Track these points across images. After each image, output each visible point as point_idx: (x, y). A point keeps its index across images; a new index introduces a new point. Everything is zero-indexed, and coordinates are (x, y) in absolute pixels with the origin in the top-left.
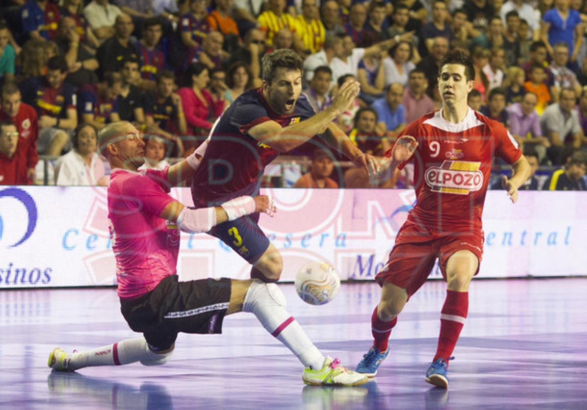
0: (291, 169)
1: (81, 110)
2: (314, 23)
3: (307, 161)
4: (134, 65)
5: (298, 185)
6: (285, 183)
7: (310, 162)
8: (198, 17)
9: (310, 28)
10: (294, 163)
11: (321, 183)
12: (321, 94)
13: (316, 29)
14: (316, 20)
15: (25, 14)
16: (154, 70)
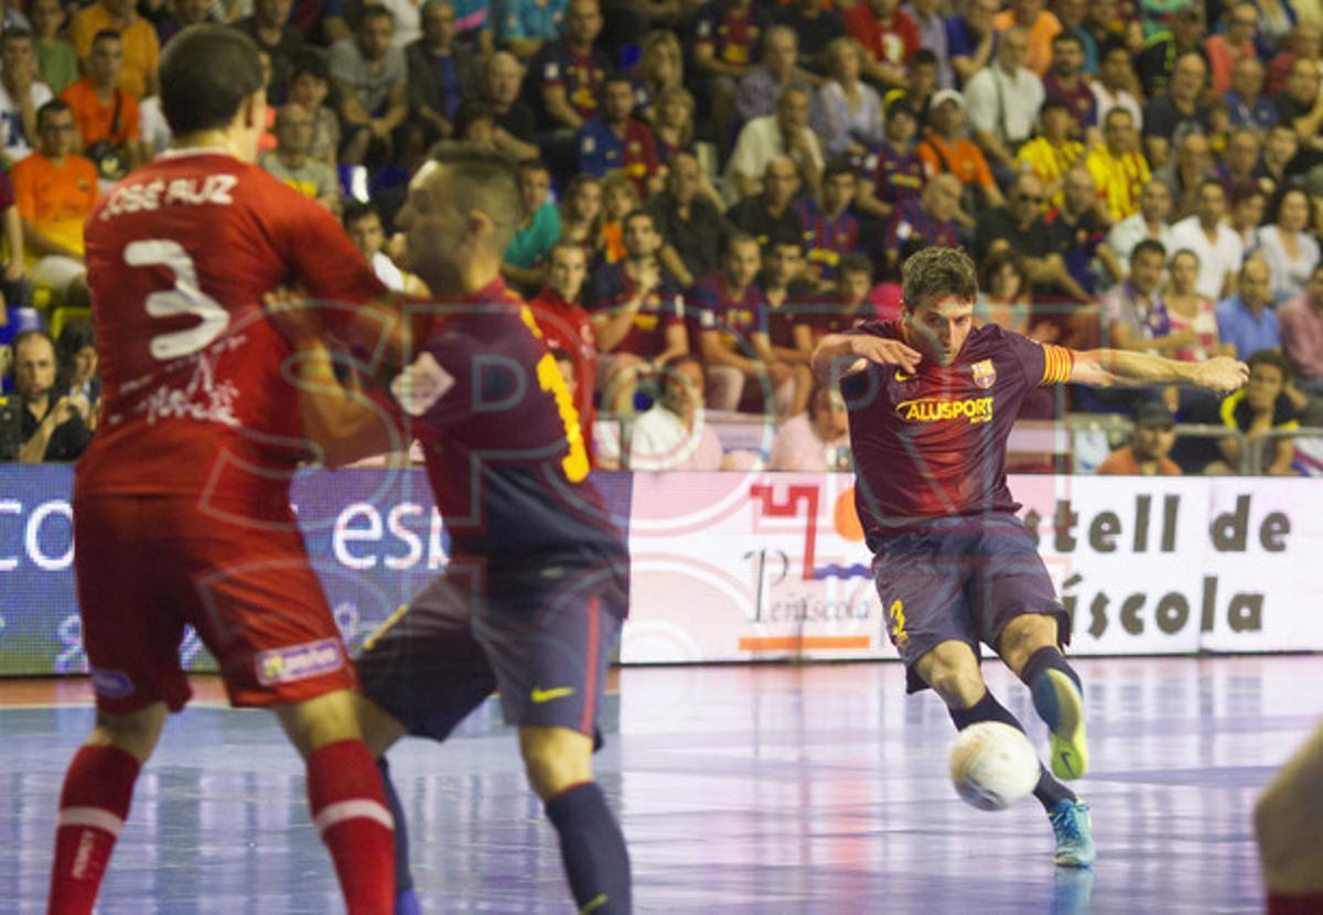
0: (1090, 440)
1: (693, 327)
2: (1127, 159)
3: (1118, 424)
4: (793, 251)
5: (1106, 470)
6: (1077, 467)
7: (1129, 427)
8: (900, 148)
9: (1120, 166)
10: (1094, 426)
11: (1149, 467)
12: (1145, 294)
13: (1133, 171)
14: (1131, 151)
15: (589, 145)
16: (832, 258)
